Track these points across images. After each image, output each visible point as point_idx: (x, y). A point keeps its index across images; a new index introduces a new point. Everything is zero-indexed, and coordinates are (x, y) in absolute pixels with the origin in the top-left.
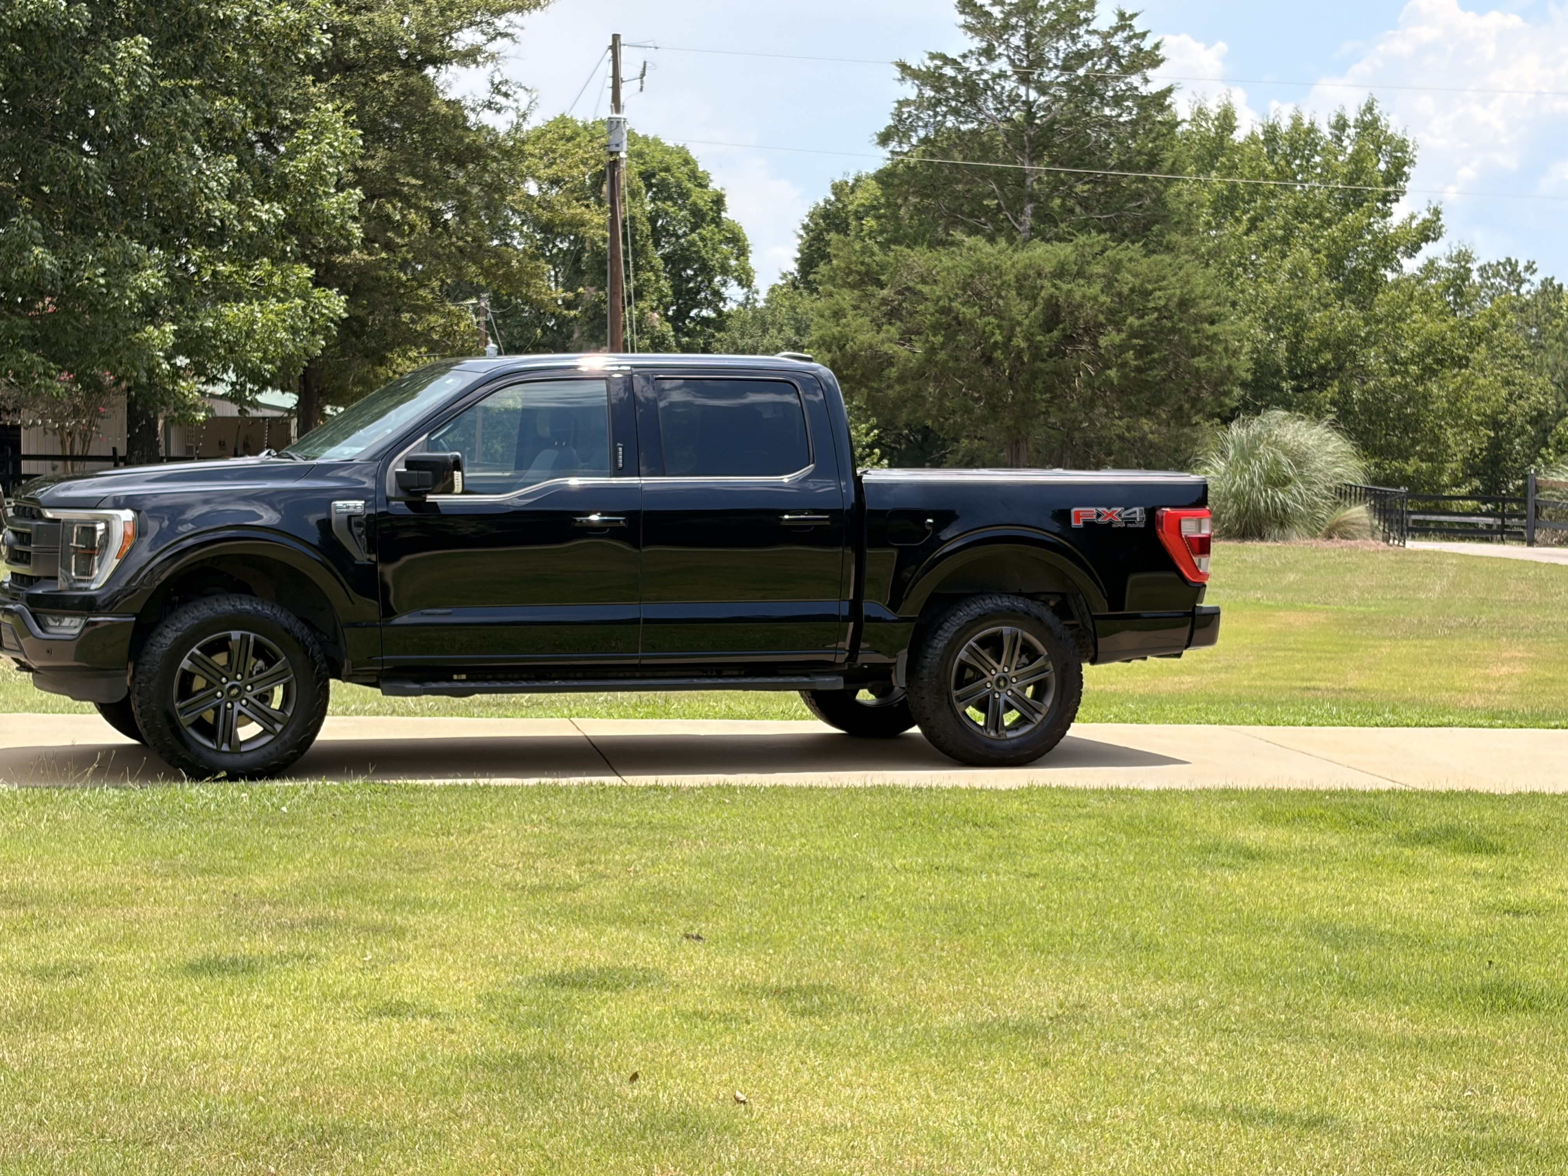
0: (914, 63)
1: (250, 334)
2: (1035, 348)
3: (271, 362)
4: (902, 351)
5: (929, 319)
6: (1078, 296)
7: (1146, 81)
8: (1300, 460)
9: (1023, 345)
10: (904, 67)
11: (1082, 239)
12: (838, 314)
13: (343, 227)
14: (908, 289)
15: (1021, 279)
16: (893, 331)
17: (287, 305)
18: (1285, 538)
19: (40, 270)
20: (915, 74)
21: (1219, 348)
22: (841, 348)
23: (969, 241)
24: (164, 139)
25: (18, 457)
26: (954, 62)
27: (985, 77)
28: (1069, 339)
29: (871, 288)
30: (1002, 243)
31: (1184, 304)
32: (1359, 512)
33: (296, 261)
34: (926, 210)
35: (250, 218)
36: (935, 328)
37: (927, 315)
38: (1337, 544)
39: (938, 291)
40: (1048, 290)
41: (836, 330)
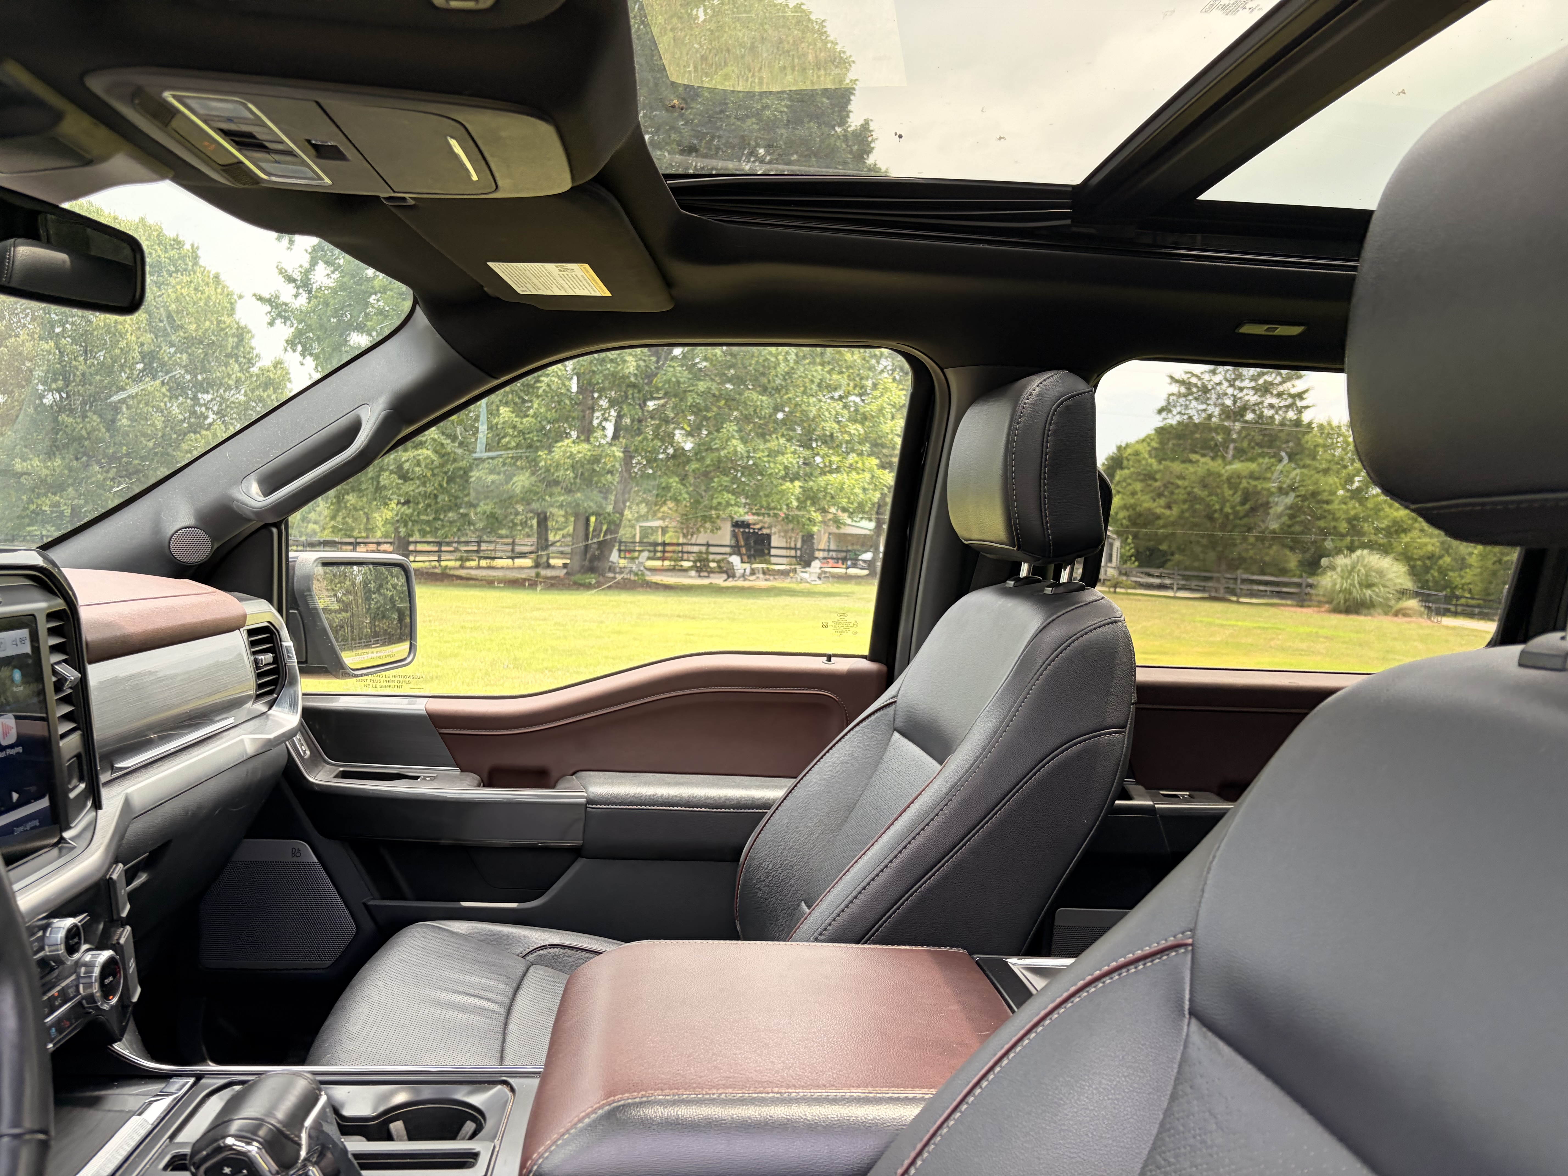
0: (1177, 376)
1: (842, 489)
2: (1236, 513)
3: (852, 503)
4: (1167, 512)
5: (1181, 497)
6: (1259, 487)
7: (1294, 386)
8: (1381, 573)
9: (1230, 511)
10: (1172, 377)
11: (1261, 460)
12: (1134, 493)
13: (892, 439)
14: (1169, 482)
15: (1229, 480)
16: (1162, 501)
17: (861, 476)
18: (1370, 614)
19: (735, 452)
20: (1177, 381)
21: (1331, 517)
22: (1134, 509)
23: (1203, 460)
24: (802, 389)
25: (770, 547)
26: (1197, 376)
27: (1212, 383)
28: (1253, 510)
29: (1150, 482)
30: (1220, 461)
31: (1314, 494)
32: (1413, 604)
33: (869, 455)
34: (1179, 445)
35: (846, 432)
36: (1185, 501)
37: (1180, 495)
38: (1400, 620)
39: (1186, 483)
40: (1244, 484)
41: (1132, 501)
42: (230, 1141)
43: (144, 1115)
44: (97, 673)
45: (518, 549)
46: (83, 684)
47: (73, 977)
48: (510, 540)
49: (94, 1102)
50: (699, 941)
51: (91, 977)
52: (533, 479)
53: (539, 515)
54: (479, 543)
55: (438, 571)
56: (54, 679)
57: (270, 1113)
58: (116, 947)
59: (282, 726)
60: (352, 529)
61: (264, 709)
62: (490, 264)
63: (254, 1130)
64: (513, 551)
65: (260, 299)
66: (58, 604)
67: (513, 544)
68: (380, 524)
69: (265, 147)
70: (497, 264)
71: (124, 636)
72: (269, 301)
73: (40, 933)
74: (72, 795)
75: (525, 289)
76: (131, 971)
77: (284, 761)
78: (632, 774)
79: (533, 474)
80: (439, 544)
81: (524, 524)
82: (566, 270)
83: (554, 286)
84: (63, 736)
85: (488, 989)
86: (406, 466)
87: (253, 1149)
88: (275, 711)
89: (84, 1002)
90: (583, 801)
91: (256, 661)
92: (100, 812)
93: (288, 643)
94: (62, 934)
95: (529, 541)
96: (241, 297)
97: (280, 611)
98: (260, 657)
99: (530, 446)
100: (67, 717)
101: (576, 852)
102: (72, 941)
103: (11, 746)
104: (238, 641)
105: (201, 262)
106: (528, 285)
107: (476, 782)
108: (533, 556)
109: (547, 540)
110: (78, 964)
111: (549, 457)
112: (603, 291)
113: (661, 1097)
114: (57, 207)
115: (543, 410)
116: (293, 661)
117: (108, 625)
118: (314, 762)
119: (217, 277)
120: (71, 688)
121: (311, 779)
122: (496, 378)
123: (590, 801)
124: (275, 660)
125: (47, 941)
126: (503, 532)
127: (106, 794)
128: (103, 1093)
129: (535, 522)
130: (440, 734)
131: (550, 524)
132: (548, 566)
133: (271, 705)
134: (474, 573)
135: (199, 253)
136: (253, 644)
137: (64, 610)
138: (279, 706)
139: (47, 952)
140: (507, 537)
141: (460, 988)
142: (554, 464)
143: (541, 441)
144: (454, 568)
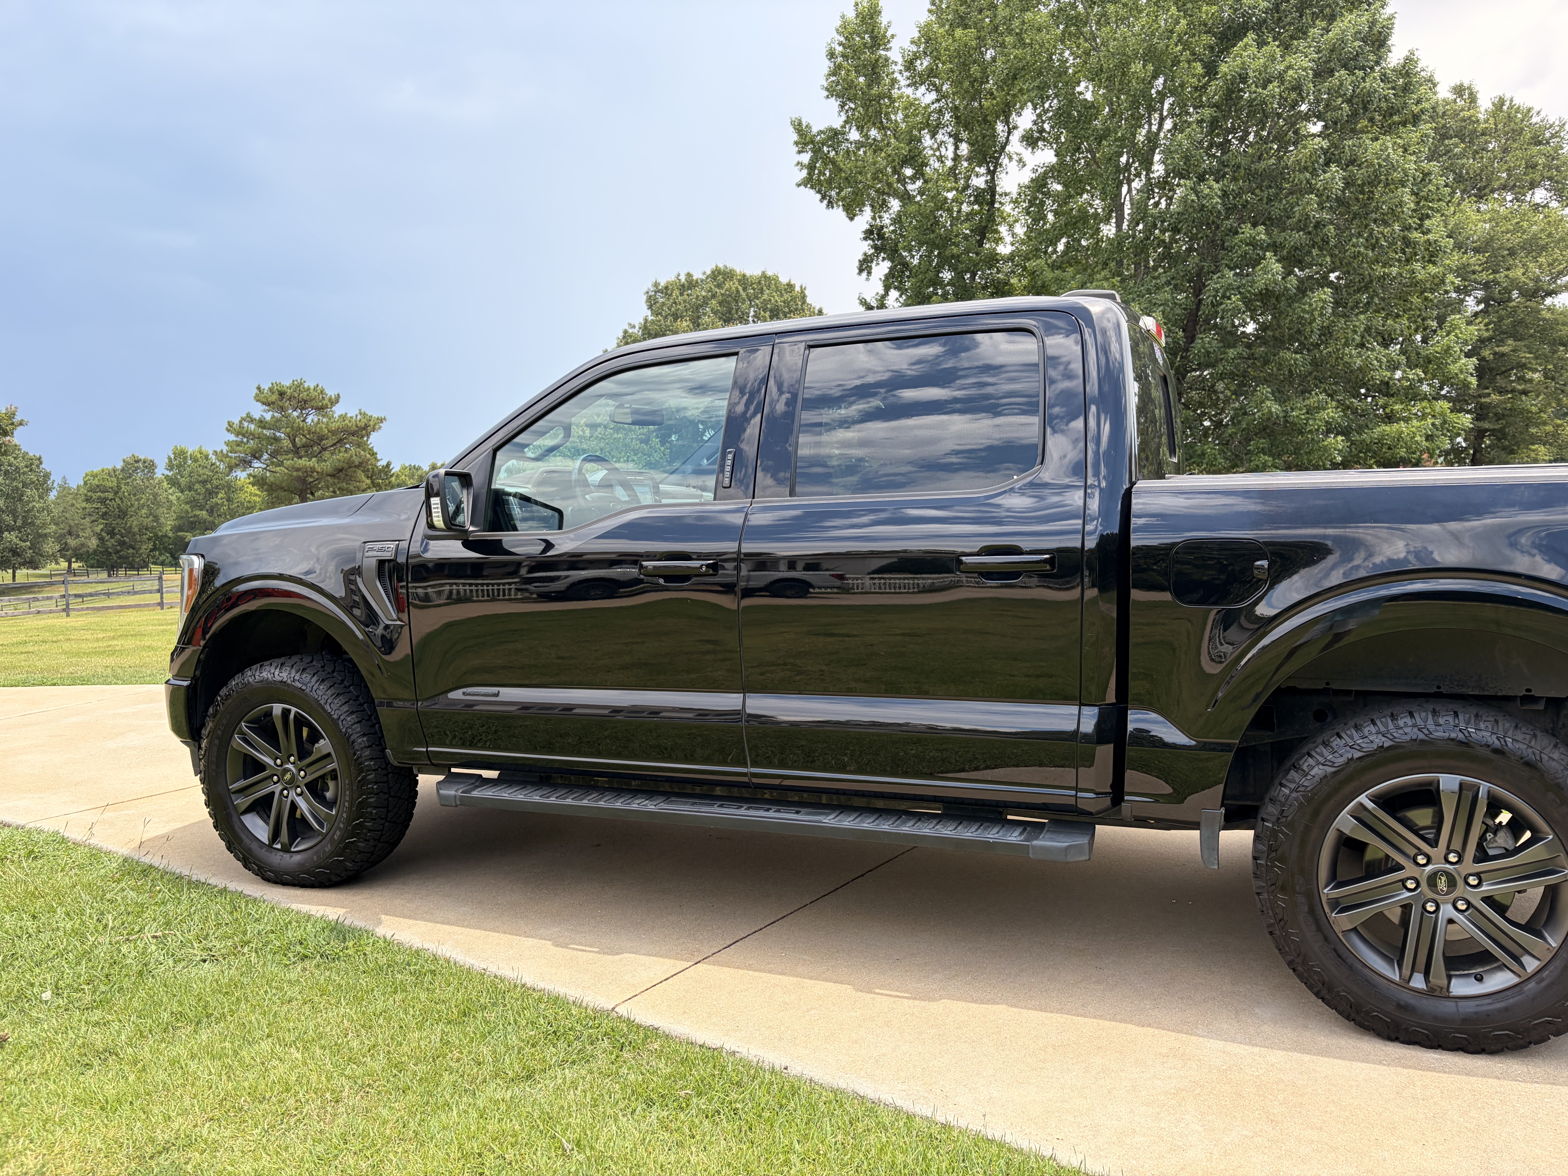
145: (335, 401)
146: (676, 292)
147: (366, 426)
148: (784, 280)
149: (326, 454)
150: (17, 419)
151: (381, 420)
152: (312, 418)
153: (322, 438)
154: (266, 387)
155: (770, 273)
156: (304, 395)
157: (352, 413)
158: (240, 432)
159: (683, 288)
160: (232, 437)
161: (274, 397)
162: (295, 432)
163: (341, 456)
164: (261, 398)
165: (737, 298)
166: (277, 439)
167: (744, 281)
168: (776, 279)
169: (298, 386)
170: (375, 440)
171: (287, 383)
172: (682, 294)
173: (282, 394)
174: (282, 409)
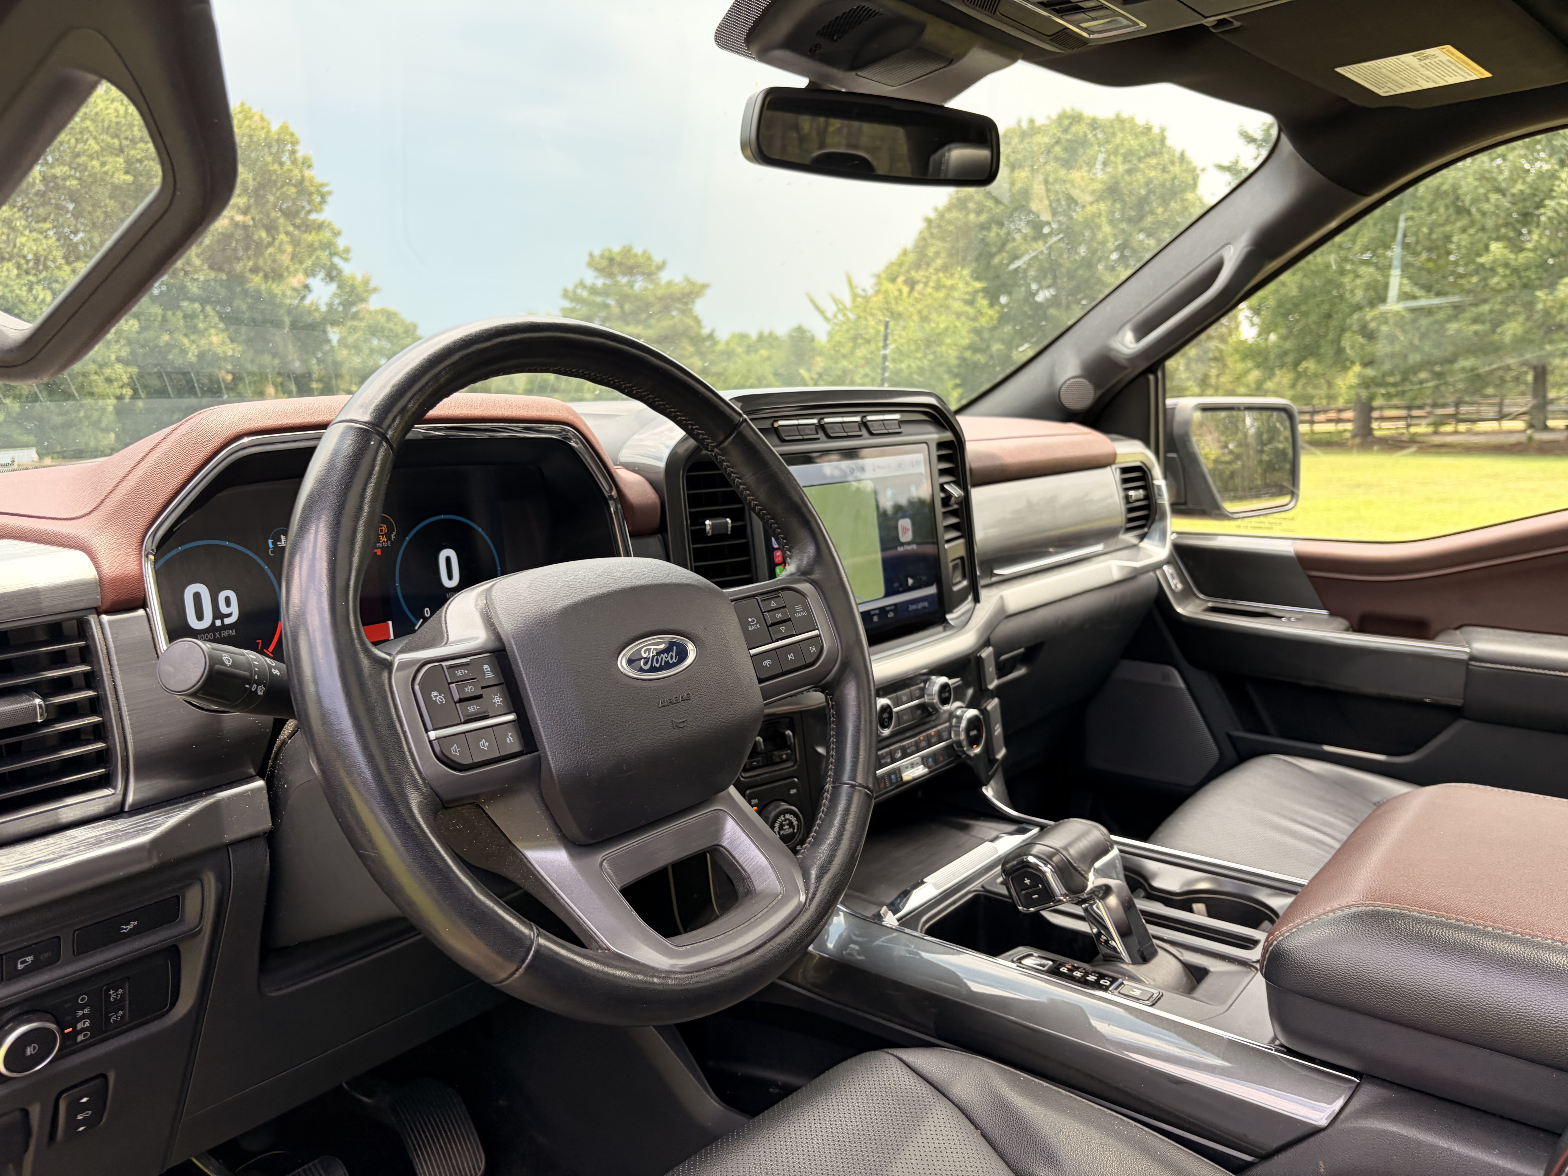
42: (1031, 859)
43: (997, 843)
44: (978, 495)
45: (1506, 410)
46: (966, 501)
47: (947, 724)
48: (1496, 400)
49: (965, 828)
50: (1533, 795)
51: (959, 727)
52: (1529, 324)
53: (1535, 368)
54: (1457, 404)
55: (1405, 438)
56: (942, 495)
57: (1065, 848)
58: (983, 711)
59: (1150, 556)
60: (1312, 397)
61: (1135, 541)
62: (1339, 70)
63: (1051, 856)
64: (1500, 412)
65: (1221, 167)
66: (948, 436)
67: (1501, 405)
68: (1344, 390)
69: (1081, 8)
70: (1346, 68)
71: (1002, 465)
72: (1228, 169)
73: (922, 685)
74: (956, 588)
75: (1387, 89)
76: (996, 733)
77: (1155, 590)
78: (1530, 635)
79: (1528, 319)
80: (1409, 408)
81: (1517, 380)
82: (1427, 57)
83: (1419, 79)
84: (948, 541)
85: (1331, 825)
86: (1373, 325)
87: (1047, 870)
88: (1145, 544)
89: (955, 746)
90: (1465, 657)
91: (1127, 498)
92: (978, 605)
93: (1159, 480)
94: (936, 688)
95: (1520, 400)
96: (1203, 170)
97: (1157, 453)
98: (1132, 493)
99: (1525, 286)
100: (954, 527)
101: (1455, 712)
102: (945, 695)
103: (908, 543)
104: (1110, 478)
105: (1168, 142)
106: (1389, 85)
107: (1343, 627)
108: (1526, 417)
109: (1544, 396)
110: (951, 715)
111: (1550, 297)
112: (1480, 73)
113: (1415, 914)
114: (943, 107)
115: (1544, 241)
116: (1165, 499)
117: (990, 456)
118: (1186, 595)
119: (1182, 155)
120: (957, 503)
121: (1179, 610)
122: (1366, 195)
123: (1473, 658)
124: (1147, 497)
125: (926, 692)
126: (1490, 391)
127: (984, 593)
128: (972, 822)
129: (1530, 378)
130: (1310, 577)
131: (1551, 379)
132: (1546, 428)
133: (1142, 537)
134: (1449, 439)
135: (1166, 134)
136: (1125, 481)
137: (952, 441)
138: (1150, 538)
139: (926, 699)
140: (1494, 396)
141: (1300, 819)
142: (1558, 305)
143: (1540, 279)
144: (1425, 435)
145: (661, 267)
146: (1016, 140)
147: (691, 293)
148: (1140, 121)
149: (653, 321)
150: (372, 285)
151: (704, 287)
152: (640, 284)
153: (648, 305)
154: (597, 252)
155: (1125, 115)
156: (631, 262)
157: (678, 279)
158: (575, 298)
159: (1023, 135)
160: (567, 304)
161: (605, 263)
162: (623, 298)
163: (666, 323)
164: (592, 264)
165: (1084, 142)
166: (606, 306)
167: (1094, 125)
168: (1132, 120)
169: (627, 251)
170: (700, 307)
171: (616, 249)
172: (1022, 142)
173: (611, 260)
174: (611, 275)
